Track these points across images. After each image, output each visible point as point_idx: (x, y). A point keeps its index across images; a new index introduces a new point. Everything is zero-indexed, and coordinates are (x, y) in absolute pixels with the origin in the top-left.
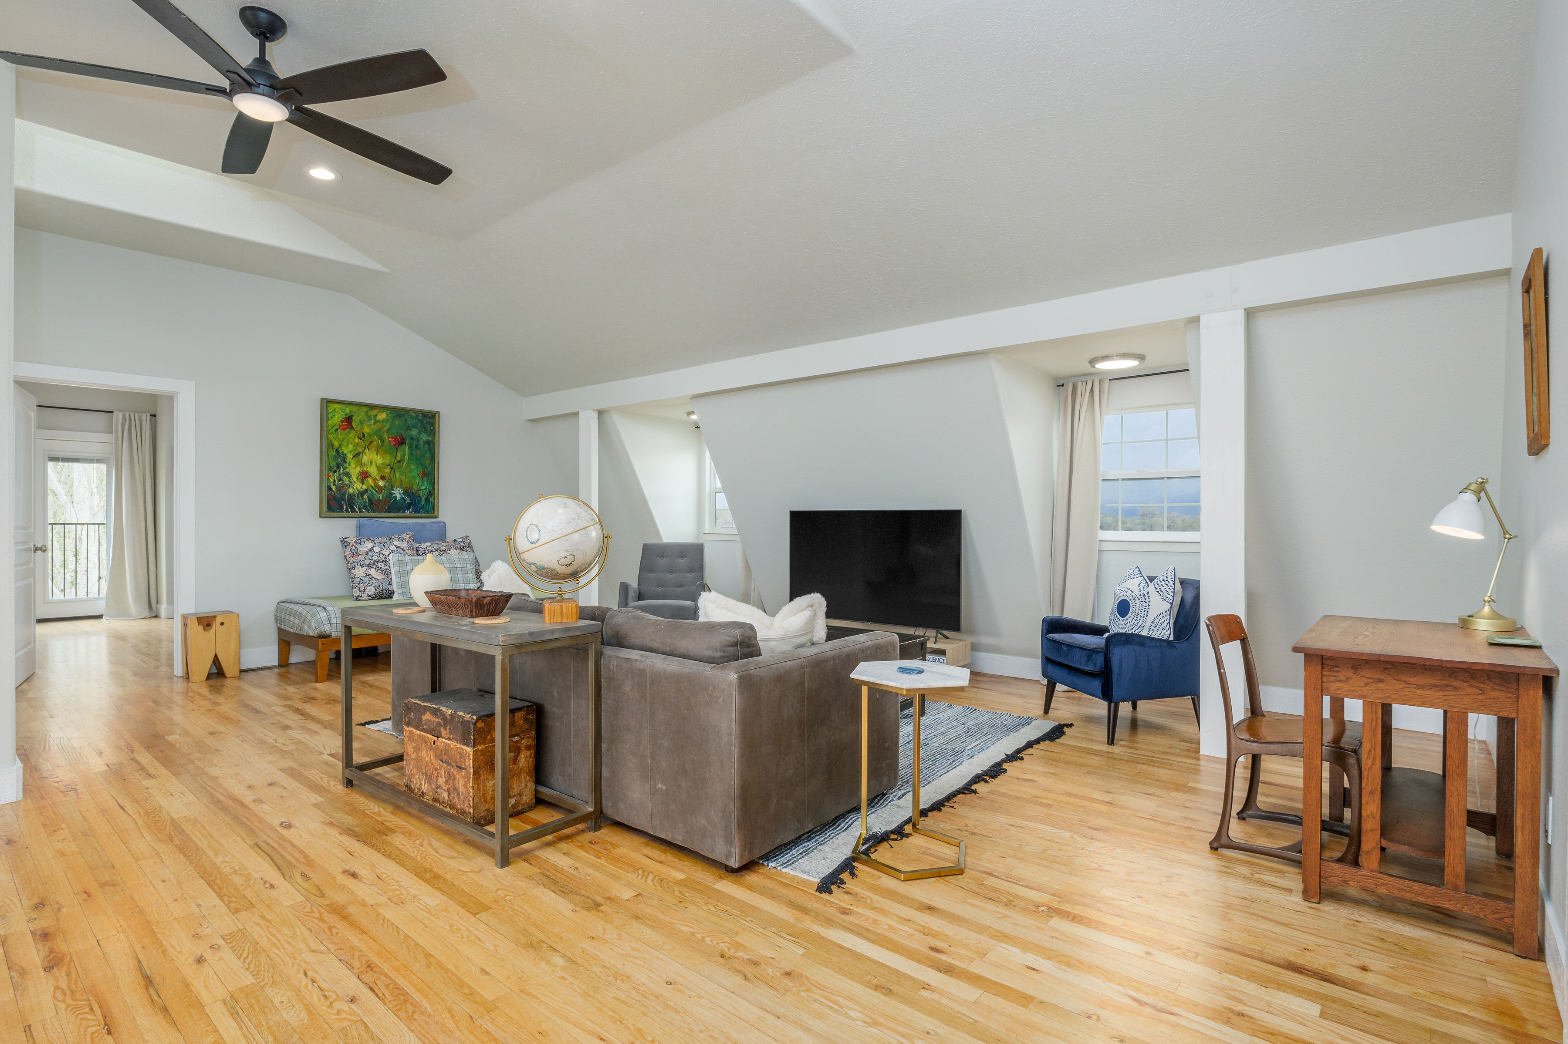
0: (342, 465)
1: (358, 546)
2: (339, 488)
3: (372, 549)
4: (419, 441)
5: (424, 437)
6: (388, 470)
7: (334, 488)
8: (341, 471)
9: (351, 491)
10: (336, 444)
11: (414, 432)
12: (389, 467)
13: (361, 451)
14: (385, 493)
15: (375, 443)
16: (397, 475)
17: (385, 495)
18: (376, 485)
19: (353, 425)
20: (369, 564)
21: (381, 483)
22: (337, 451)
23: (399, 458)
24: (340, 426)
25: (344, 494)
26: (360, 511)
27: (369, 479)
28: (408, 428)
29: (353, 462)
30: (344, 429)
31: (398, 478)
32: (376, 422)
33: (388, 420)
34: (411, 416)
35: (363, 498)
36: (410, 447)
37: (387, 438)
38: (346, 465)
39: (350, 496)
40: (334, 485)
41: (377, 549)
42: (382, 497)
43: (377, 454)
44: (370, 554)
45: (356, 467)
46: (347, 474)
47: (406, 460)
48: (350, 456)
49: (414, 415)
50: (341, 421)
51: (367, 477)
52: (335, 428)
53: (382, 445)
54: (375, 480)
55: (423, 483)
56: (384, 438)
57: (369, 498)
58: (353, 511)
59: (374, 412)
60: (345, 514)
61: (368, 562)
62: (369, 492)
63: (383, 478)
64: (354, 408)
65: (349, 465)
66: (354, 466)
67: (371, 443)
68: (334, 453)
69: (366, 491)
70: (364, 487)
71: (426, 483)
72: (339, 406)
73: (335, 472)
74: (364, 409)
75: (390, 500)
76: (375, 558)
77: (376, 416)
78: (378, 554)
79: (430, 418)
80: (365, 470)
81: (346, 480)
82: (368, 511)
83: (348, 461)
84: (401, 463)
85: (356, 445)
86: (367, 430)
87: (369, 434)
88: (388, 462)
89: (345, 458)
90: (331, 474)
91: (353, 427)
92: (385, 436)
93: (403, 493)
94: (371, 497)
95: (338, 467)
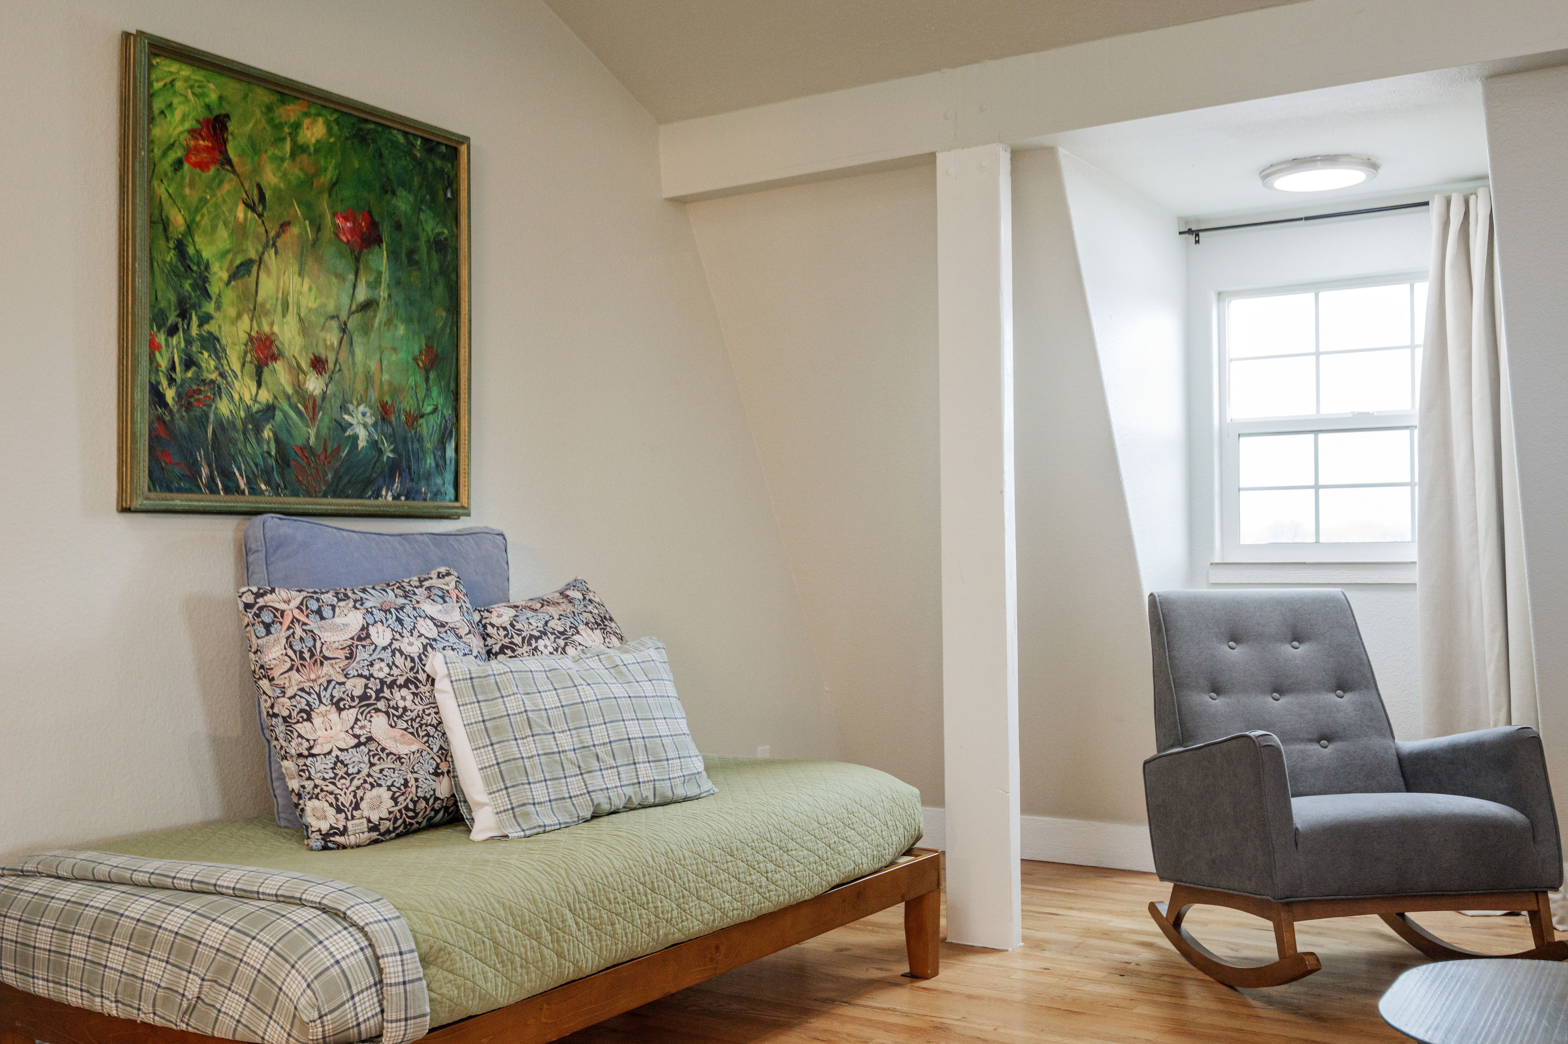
0: (197, 306)
1: (313, 623)
2: (186, 398)
3: (363, 635)
4: (415, 238)
5: (430, 226)
6: (333, 337)
7: (170, 395)
8: (194, 331)
9: (224, 407)
10: (178, 220)
11: (403, 203)
12: (334, 324)
13: (253, 255)
14: (324, 420)
15: (295, 230)
16: (359, 352)
17: (325, 431)
18: (299, 387)
19: (232, 154)
20: (364, 697)
21: (314, 384)
22: (180, 247)
23: (362, 295)
24: (189, 151)
25: (203, 421)
26: (254, 491)
27: (279, 366)
28: (387, 189)
29: (229, 296)
30: (202, 166)
31: (360, 369)
32: (299, 150)
33: (331, 149)
34: (394, 144)
35: (259, 440)
36: (394, 255)
37: (328, 217)
38: (210, 307)
39: (222, 426)
40: (171, 381)
41: (381, 635)
42: (317, 436)
43: (301, 274)
44: (362, 655)
45: (239, 316)
46: (211, 342)
47: (382, 305)
48: (219, 273)
49: (401, 139)
50: (192, 132)
51: (274, 358)
52: (173, 156)
53: (316, 241)
54: (297, 370)
55: (428, 394)
56: (322, 216)
57: (277, 441)
58: (232, 488)
59: (291, 112)
60: (205, 500)
61: (356, 687)
62: (279, 415)
63: (318, 364)
64: (233, 88)
65: (218, 307)
66: (232, 312)
67: (284, 226)
68: (171, 256)
69: (270, 410)
70: (265, 396)
71: (435, 392)
72: (186, 71)
73: (172, 331)
74: (262, 96)
75: (338, 449)
76: (380, 671)
77: (296, 126)
78: (387, 655)
79: (444, 157)
80: (266, 329)
81: (207, 361)
82: (276, 490)
83: (214, 289)
84: (370, 313)
85: (240, 232)
86: (271, 178)
87: (280, 198)
88: (331, 308)
89: (205, 280)
90: (161, 338)
91: (229, 162)
92: (324, 205)
93: (375, 425)
94: (284, 436)
95: (184, 314)
